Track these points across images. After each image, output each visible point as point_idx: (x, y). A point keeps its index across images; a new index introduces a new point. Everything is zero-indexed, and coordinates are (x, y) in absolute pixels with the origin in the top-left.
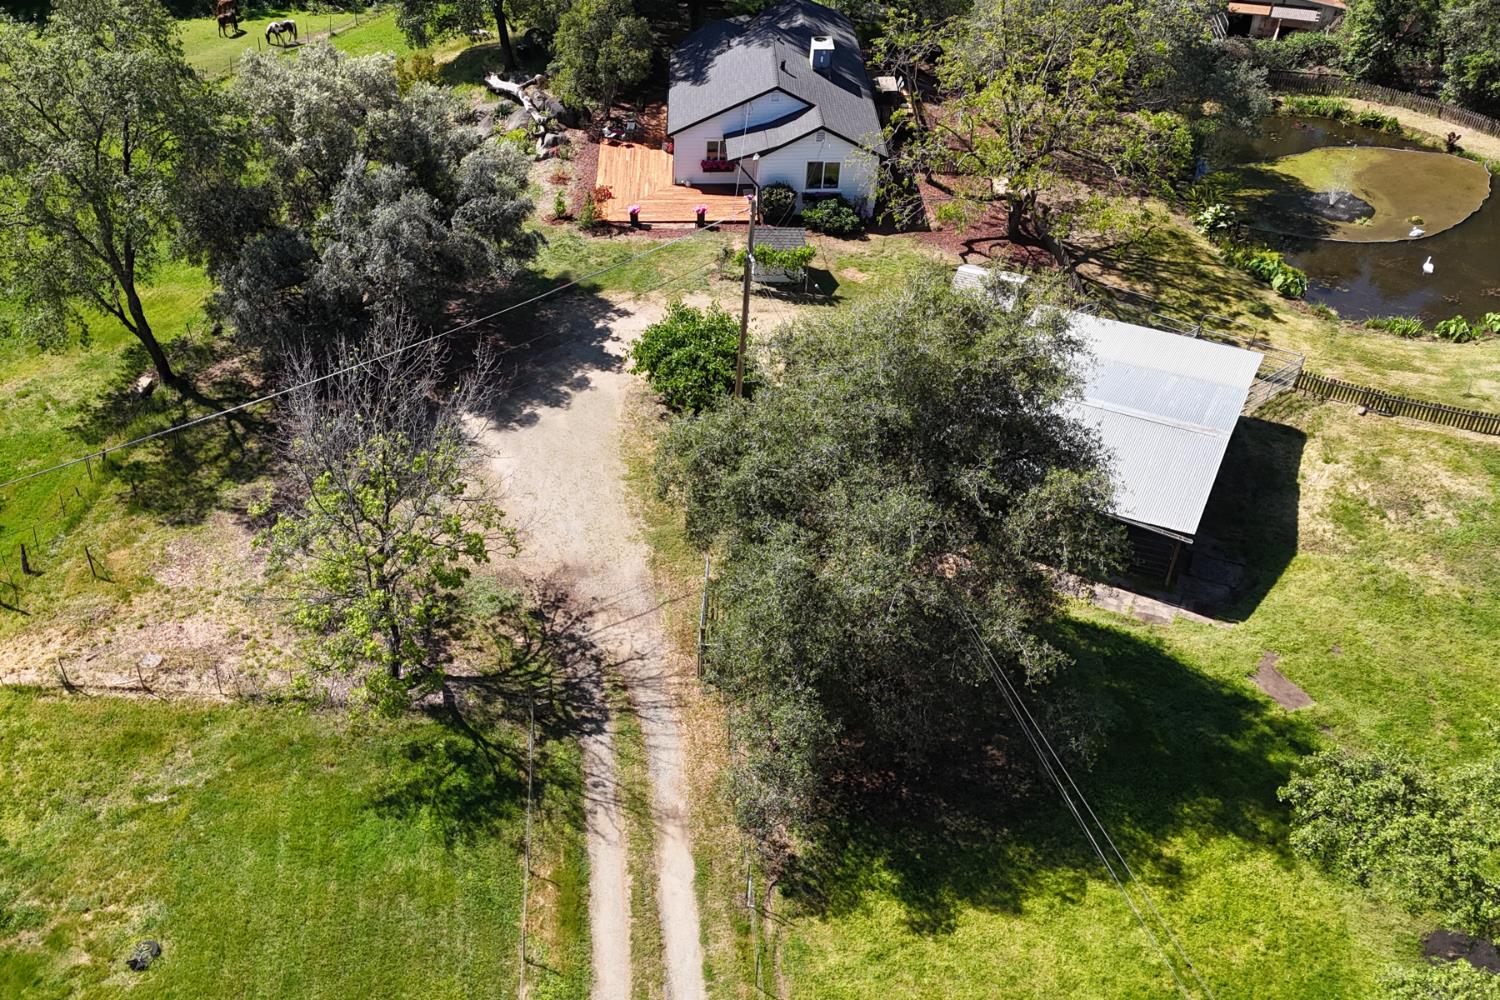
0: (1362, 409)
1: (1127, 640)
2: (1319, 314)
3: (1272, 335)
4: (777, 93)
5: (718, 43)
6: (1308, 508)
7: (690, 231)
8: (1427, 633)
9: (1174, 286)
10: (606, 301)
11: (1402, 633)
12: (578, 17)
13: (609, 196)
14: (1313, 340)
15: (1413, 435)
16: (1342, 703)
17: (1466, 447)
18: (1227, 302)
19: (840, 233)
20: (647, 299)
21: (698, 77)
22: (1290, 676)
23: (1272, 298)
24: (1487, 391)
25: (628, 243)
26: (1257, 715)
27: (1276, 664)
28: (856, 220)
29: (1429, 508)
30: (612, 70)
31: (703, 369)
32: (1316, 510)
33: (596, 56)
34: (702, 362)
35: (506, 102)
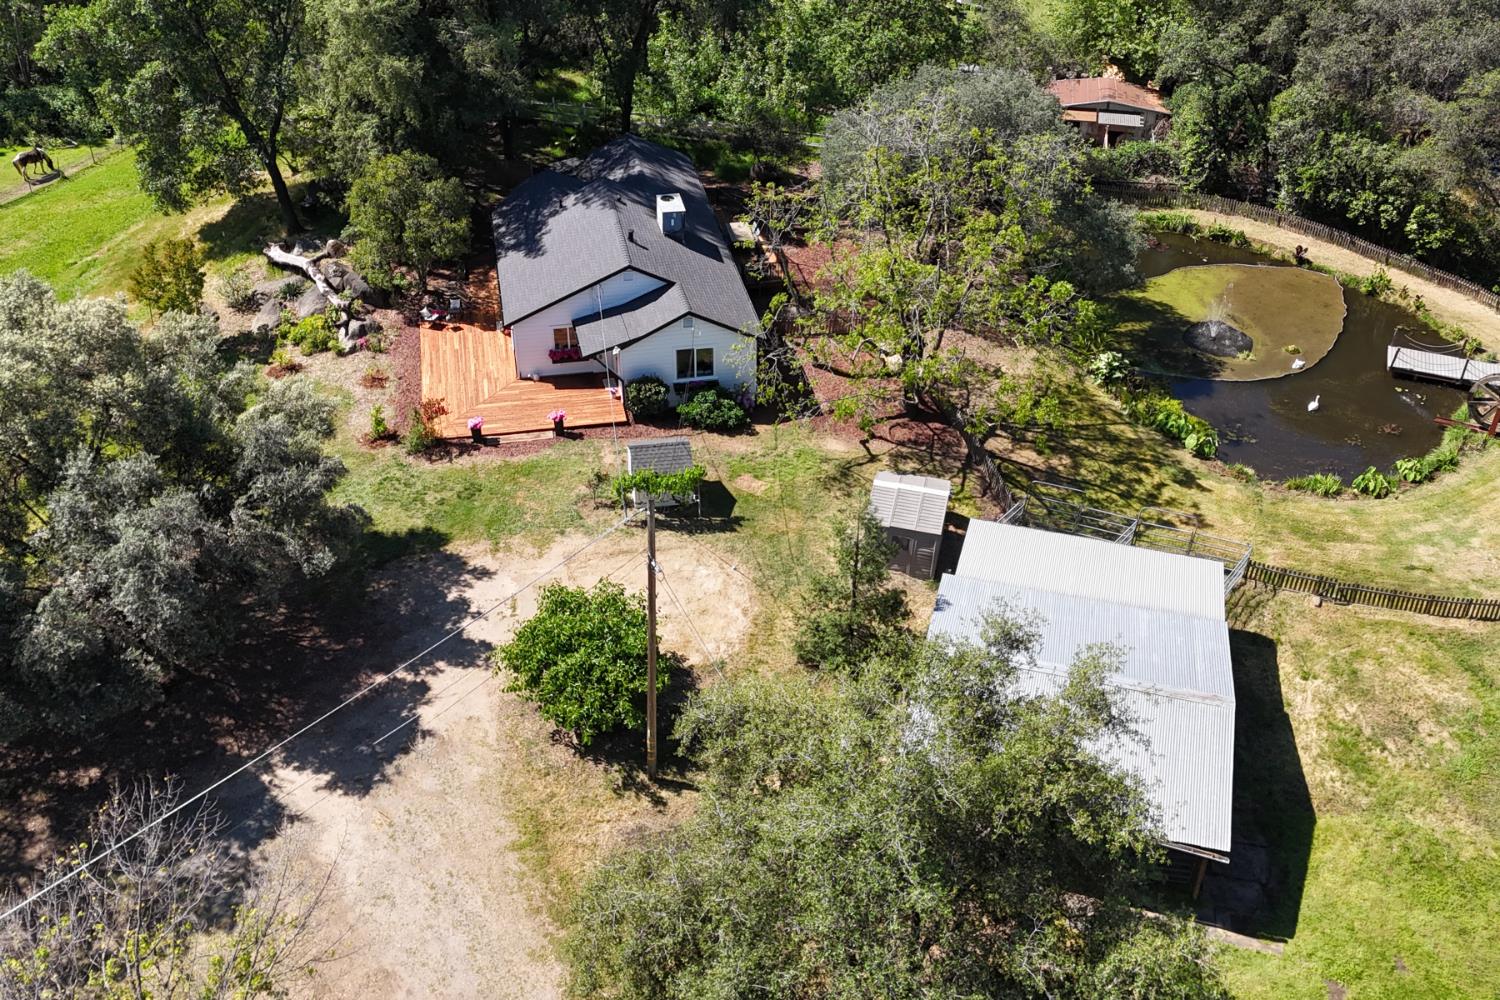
0: (1316, 600)
2: (1240, 475)
4: (630, 272)
5: (548, 202)
6: (1306, 747)
7: (548, 443)
9: (1091, 456)
10: (458, 558)
12: (373, 185)
13: (443, 411)
14: (1242, 510)
15: (1376, 626)
17: (1432, 637)
18: (1147, 471)
19: (723, 429)
20: (508, 548)
21: (531, 246)
23: (1189, 461)
24: (1428, 560)
25: (474, 468)
28: (740, 413)
29: (1425, 727)
30: (425, 245)
31: (600, 680)
32: (1315, 751)
33: (403, 229)
34: (596, 674)
35: (294, 279)
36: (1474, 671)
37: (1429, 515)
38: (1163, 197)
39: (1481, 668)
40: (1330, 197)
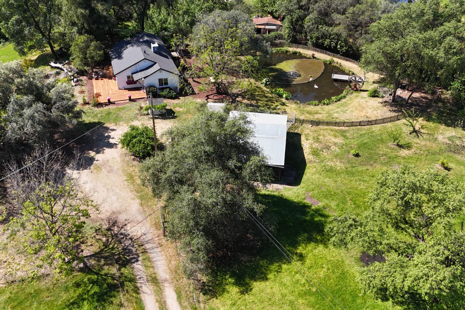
0: (311, 125)
1: (274, 196)
2: (296, 103)
3: (287, 110)
4: (145, 60)
5: (123, 47)
6: (306, 153)
7: (127, 103)
8: (340, 179)
9: (261, 101)
10: (107, 127)
11: (335, 180)
12: (78, 43)
13: (100, 95)
14: (296, 110)
15: (324, 130)
16: (326, 201)
17: (336, 131)
18: (274, 103)
19: (172, 98)
20: (119, 124)
21: (119, 57)
22: (313, 197)
23: (284, 100)
24: (337, 116)
25: (109, 108)
26: (310, 209)
27: (310, 195)
28: (176, 93)
29: (332, 147)
30: (92, 58)
31: (144, 143)
32: (308, 153)
33: (86, 54)
34: (143, 142)
35: (58, 70)
36: (344, 136)
37: (338, 107)
38: (281, 45)
39: (346, 136)
40: (320, 41)
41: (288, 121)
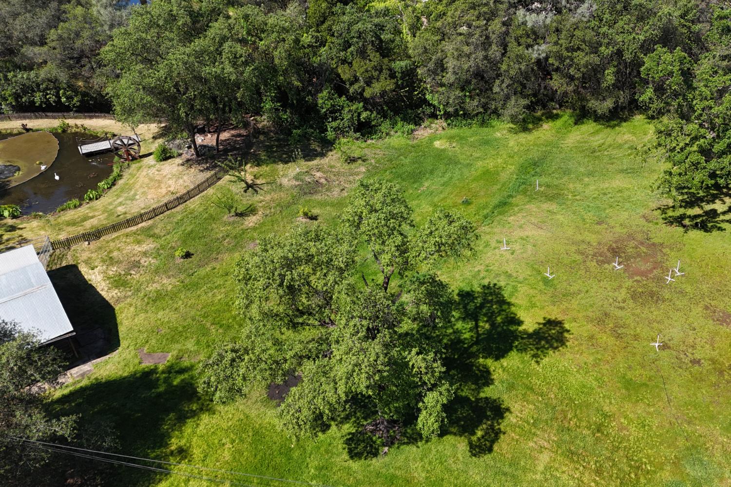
0: (87, 243)
1: (83, 390)
2: (36, 217)
3: (25, 235)
6: (102, 290)
8: (181, 302)
11: (173, 309)
14: (43, 228)
15: (113, 240)
16: (178, 346)
17: (135, 233)
22: (154, 352)
23: (10, 222)
24: (123, 211)
26: (157, 374)
27: (145, 351)
29: (142, 261)
32: (106, 289)
36: (152, 236)
37: (118, 196)
39: (155, 234)
40: (23, 100)
41: (38, 254)
